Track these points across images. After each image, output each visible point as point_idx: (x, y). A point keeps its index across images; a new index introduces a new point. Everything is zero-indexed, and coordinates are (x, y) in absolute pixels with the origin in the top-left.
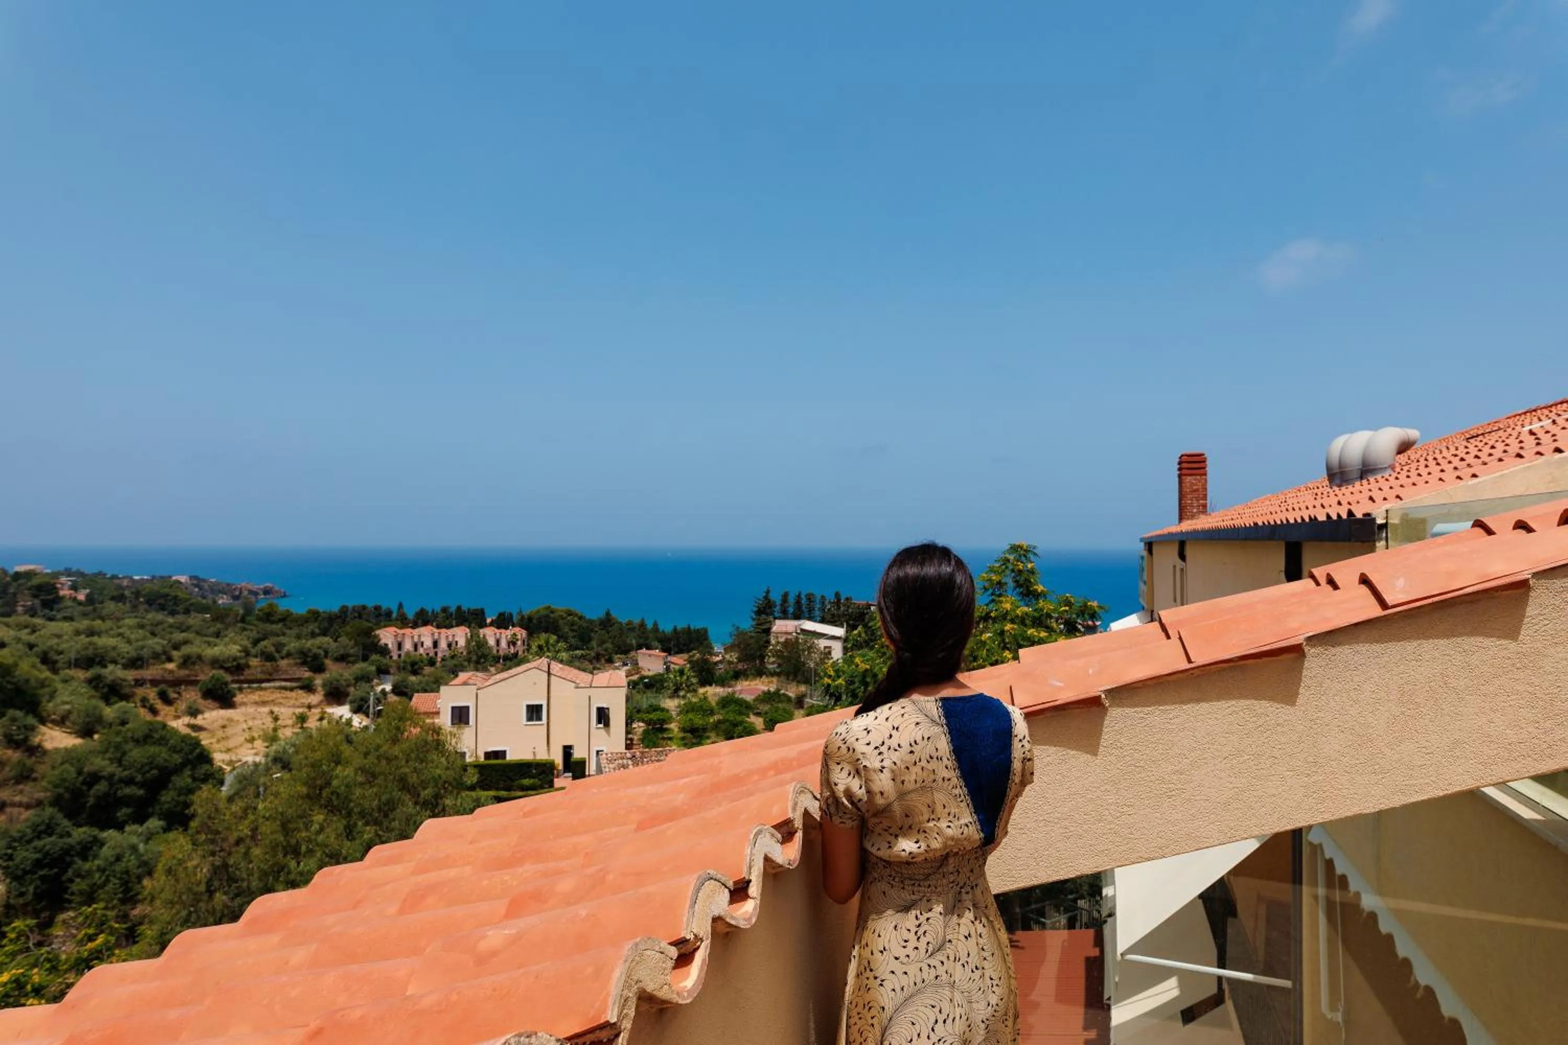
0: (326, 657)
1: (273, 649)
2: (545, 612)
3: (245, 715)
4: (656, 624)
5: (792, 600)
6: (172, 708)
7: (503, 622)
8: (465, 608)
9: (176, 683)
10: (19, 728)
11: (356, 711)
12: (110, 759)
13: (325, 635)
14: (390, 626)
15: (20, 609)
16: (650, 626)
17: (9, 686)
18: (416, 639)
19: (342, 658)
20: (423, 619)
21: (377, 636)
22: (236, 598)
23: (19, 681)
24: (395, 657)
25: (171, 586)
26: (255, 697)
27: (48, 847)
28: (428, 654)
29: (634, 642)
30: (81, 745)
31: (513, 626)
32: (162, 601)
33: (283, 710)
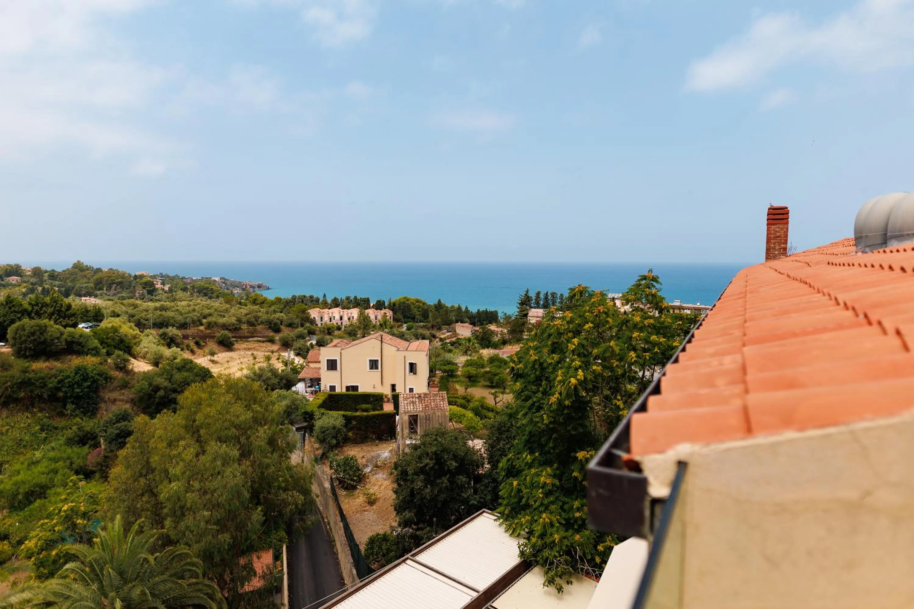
0: (281, 324)
1: (254, 319)
2: (403, 300)
3: (240, 355)
4: (466, 308)
5: (542, 296)
6: (202, 351)
7: (379, 306)
8: (358, 297)
9: (205, 337)
10: (121, 360)
11: (298, 355)
12: (165, 378)
13: (281, 312)
14: (317, 307)
15: (137, 295)
16: (464, 309)
17: (117, 338)
18: (331, 315)
19: (290, 325)
20: (336, 303)
21: (309, 313)
22: (243, 290)
23: (121, 335)
24: (319, 325)
25: (210, 283)
26: (244, 345)
27: (123, 427)
28: (337, 324)
29: (454, 318)
30: (151, 371)
31: (385, 308)
32: (205, 291)
33: (259, 353)
